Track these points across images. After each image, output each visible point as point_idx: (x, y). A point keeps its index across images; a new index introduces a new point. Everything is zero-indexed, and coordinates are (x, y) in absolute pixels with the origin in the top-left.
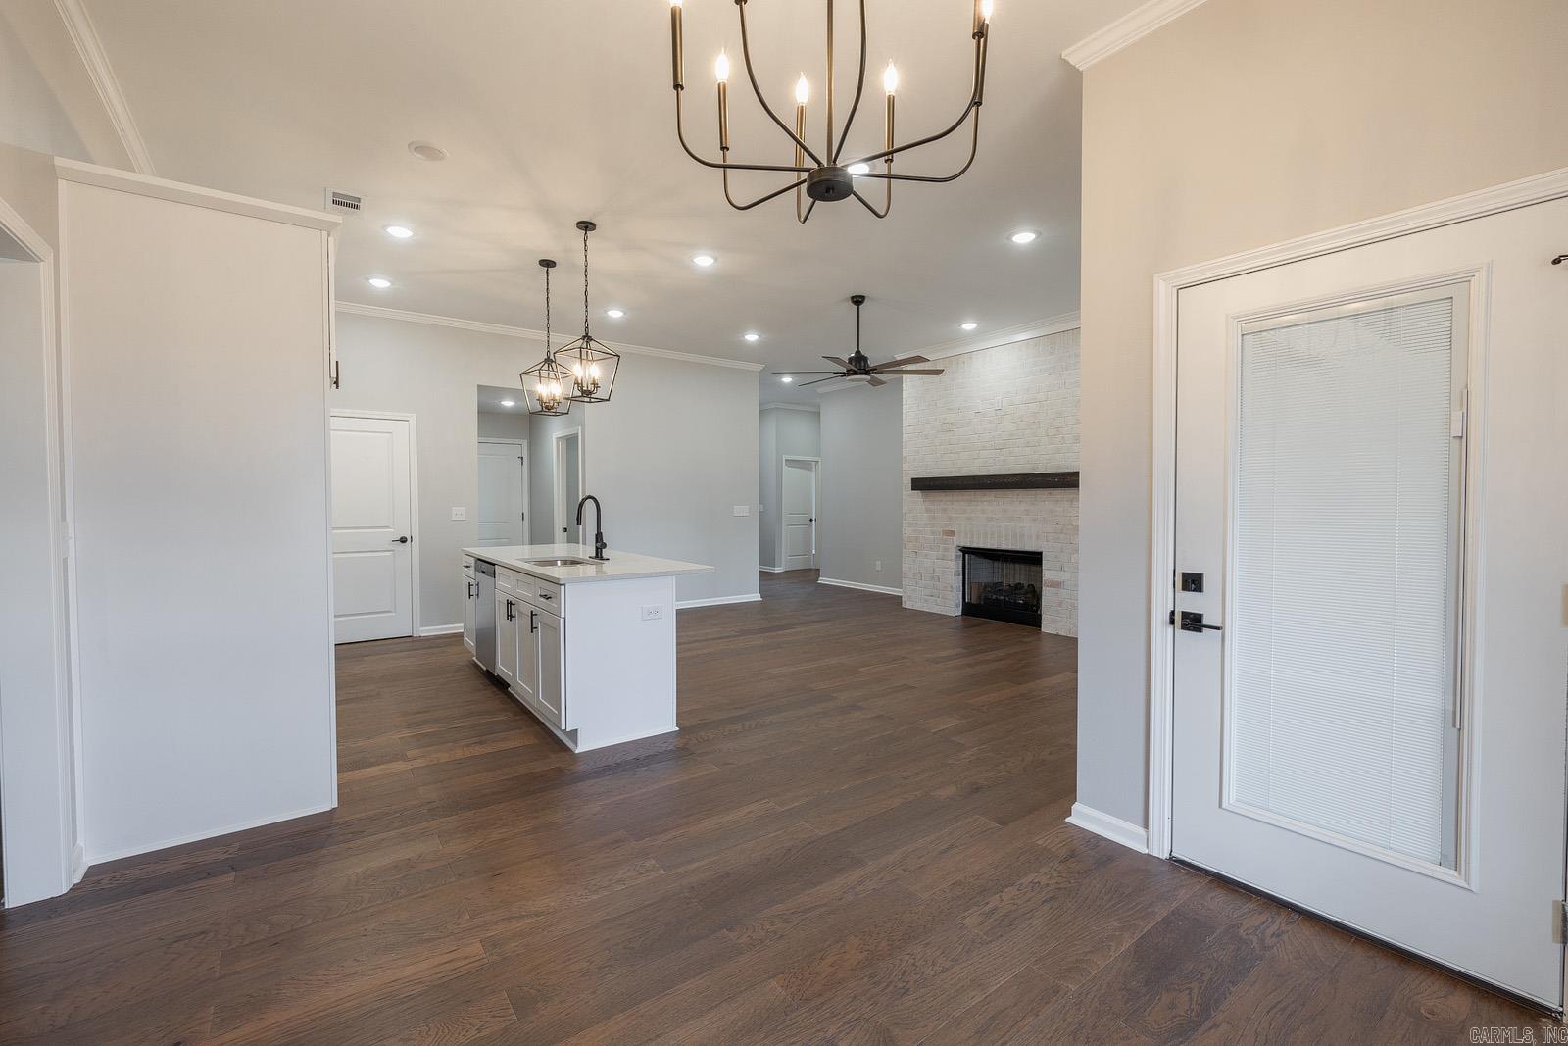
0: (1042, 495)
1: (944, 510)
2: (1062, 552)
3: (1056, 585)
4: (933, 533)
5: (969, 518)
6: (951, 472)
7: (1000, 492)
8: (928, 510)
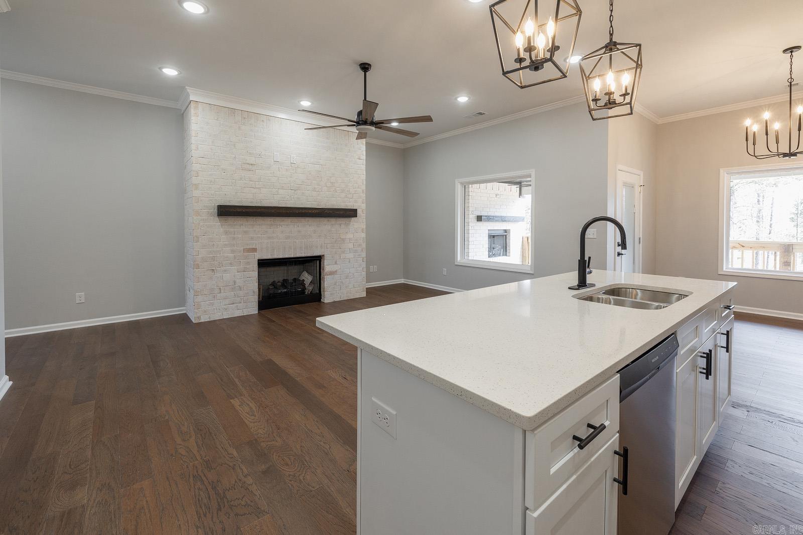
0: (324, 221)
1: (246, 232)
2: (336, 253)
3: (332, 273)
4: (233, 251)
5: (269, 238)
6: (251, 202)
7: (295, 219)
8: (226, 233)
